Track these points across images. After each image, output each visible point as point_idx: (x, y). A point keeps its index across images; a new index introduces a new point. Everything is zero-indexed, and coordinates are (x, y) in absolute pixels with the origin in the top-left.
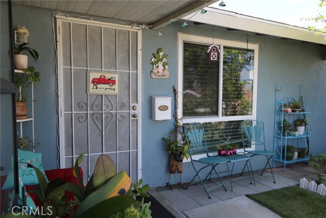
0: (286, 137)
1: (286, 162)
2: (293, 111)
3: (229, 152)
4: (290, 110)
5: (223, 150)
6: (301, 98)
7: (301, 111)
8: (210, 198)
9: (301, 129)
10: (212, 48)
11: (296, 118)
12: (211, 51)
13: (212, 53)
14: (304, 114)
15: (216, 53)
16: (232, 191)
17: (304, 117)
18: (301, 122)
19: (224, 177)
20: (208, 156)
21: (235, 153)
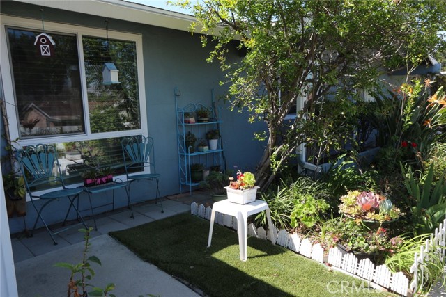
0: (189, 155)
1: (191, 185)
2: (198, 121)
3: (99, 180)
4: (192, 120)
5: (89, 178)
6: (213, 105)
7: (209, 121)
8: (56, 244)
9: (214, 143)
10: (40, 38)
11: (208, 129)
12: (39, 43)
13: (41, 46)
14: (218, 124)
15: (48, 46)
16: (96, 230)
17: (218, 127)
18: (213, 134)
19: (103, 213)
20: (64, 188)
21: (111, 180)
